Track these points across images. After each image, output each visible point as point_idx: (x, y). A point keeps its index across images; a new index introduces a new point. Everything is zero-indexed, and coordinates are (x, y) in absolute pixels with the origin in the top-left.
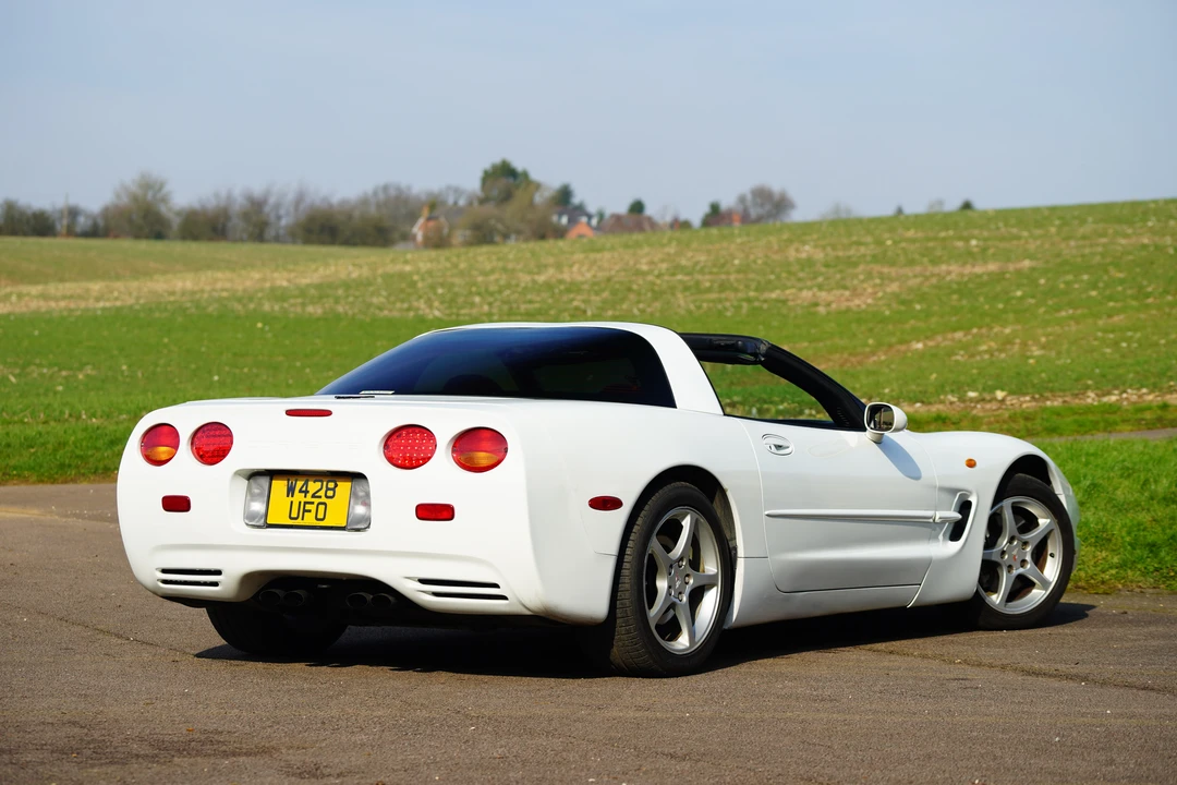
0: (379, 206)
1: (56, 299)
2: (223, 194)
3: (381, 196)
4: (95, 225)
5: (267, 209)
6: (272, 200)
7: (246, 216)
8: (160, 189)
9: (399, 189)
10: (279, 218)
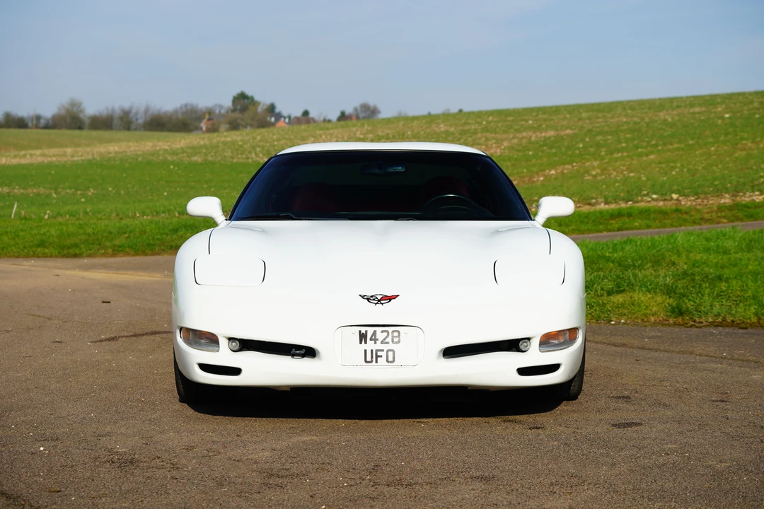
0: (183, 113)
1: (51, 157)
2: (110, 108)
3: (184, 109)
4: (48, 123)
5: (131, 115)
6: (134, 111)
7: (121, 118)
8: (79, 107)
9: (192, 105)
10: (137, 119)
